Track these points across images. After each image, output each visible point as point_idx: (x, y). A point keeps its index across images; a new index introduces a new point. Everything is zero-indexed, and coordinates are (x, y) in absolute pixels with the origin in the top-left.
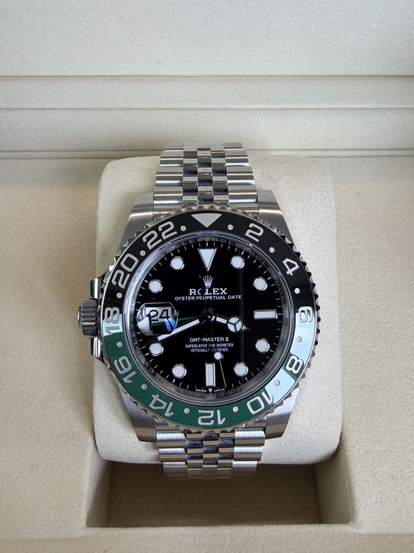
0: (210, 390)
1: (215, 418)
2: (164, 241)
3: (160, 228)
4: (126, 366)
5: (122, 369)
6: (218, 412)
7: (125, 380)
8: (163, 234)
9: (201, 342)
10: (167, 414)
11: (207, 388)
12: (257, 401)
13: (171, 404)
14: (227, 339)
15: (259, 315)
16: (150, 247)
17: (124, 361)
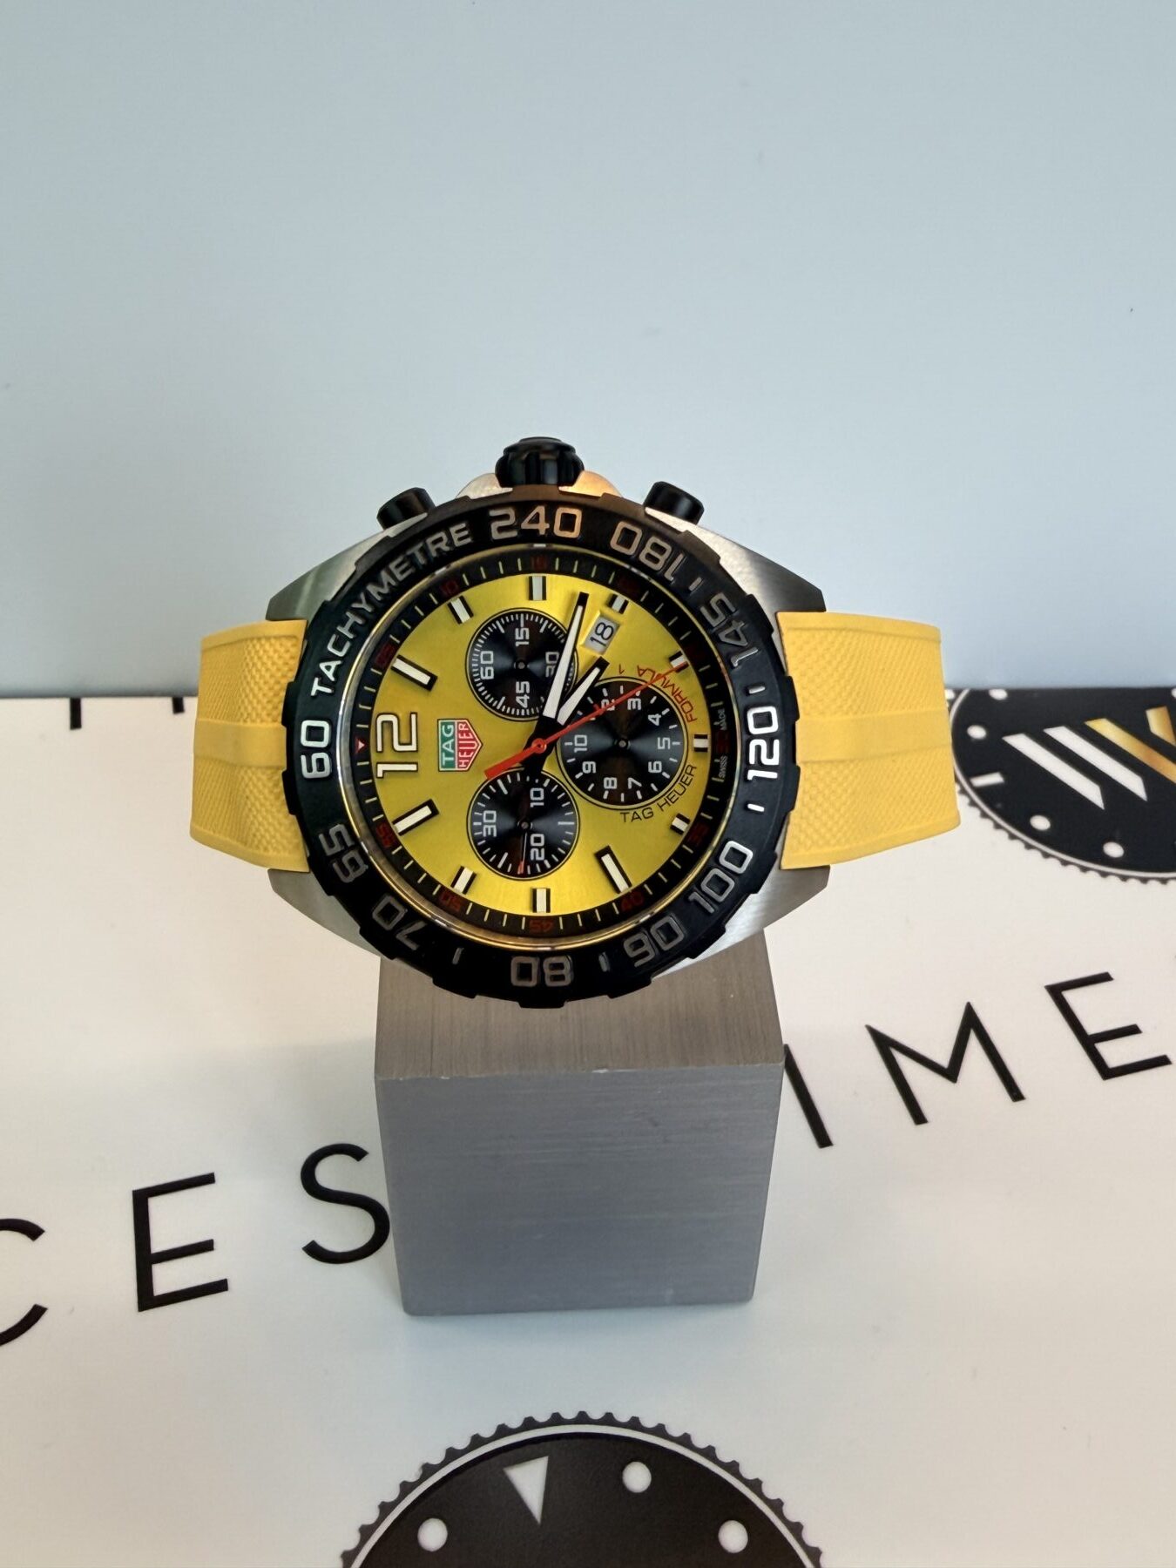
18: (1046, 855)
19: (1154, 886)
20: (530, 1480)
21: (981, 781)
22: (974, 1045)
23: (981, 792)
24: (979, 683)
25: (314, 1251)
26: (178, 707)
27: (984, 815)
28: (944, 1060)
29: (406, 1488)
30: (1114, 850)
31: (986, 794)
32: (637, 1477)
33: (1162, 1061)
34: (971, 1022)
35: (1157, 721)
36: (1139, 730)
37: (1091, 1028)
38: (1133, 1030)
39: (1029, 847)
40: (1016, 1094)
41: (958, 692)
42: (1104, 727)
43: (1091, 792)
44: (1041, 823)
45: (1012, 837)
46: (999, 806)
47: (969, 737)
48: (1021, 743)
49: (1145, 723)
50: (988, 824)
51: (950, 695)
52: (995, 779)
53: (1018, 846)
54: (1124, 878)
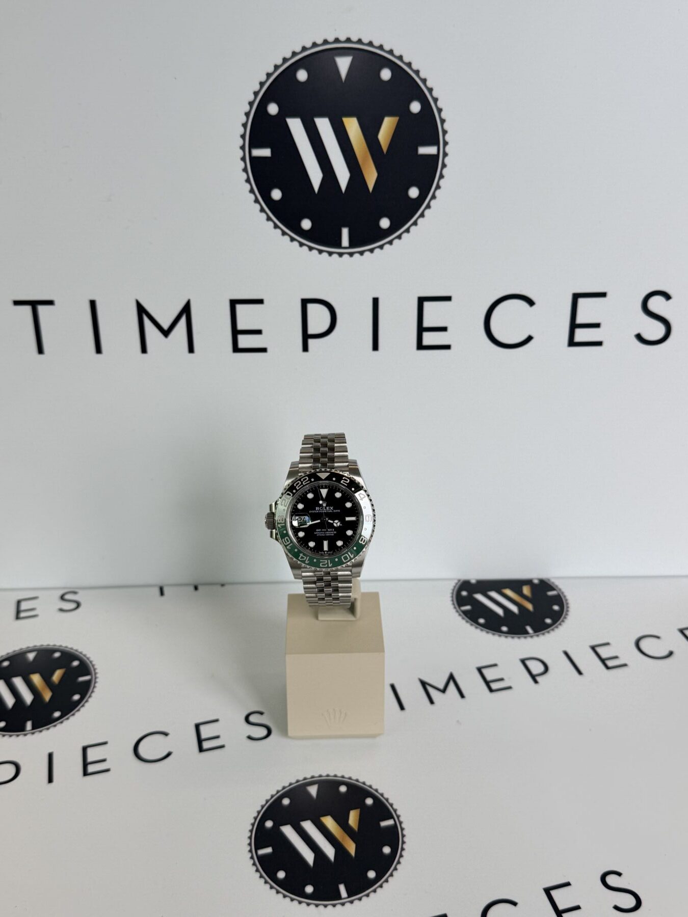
0: (326, 552)
1: (328, 563)
2: (304, 486)
3: (302, 480)
4: (288, 541)
5: (286, 543)
6: (329, 561)
7: (288, 547)
8: (303, 483)
9: (321, 531)
10: (306, 562)
11: (324, 552)
12: (346, 556)
13: (308, 558)
14: (333, 530)
15: (348, 519)
16: (298, 489)
17: (287, 539)
18: (482, 630)
19: (516, 639)
20: (313, 790)
21: (463, 608)
22: (452, 684)
24: (467, 578)
25: (250, 738)
26: (196, 588)
27: (463, 618)
28: (441, 687)
29: (278, 792)
30: (504, 629)
31: (465, 613)
32: (343, 789)
33: (509, 688)
34: (451, 677)
35: (526, 590)
36: (520, 593)
37: (489, 678)
38: (502, 679)
39: (476, 628)
40: (462, 696)
41: (459, 581)
42: (508, 592)
43: (500, 611)
44: (482, 621)
45: (472, 625)
46: (469, 615)
47: (461, 595)
48: (480, 597)
49: (521, 591)
50: (464, 622)
51: (456, 581)
52: (468, 608)
53: (473, 628)
54: (506, 637)
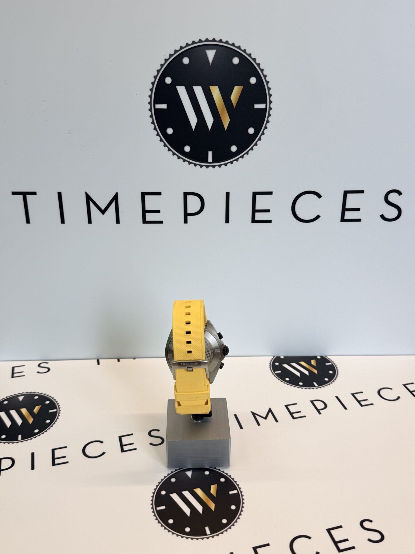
18: (288, 384)
19: (308, 390)
20: (189, 473)
21: (276, 372)
22: (270, 414)
23: (277, 374)
24: (278, 355)
25: (151, 444)
28: (264, 416)
29: (168, 475)
30: (301, 384)
32: (207, 473)
33: (305, 416)
34: (270, 411)
35: (313, 362)
36: (310, 364)
37: (292, 411)
38: (300, 412)
40: (277, 421)
41: (274, 357)
42: (303, 363)
43: (298, 374)
44: (287, 379)
45: (281, 381)
46: (280, 376)
47: (275, 365)
48: (286, 366)
49: (311, 362)
50: (277, 379)
52: (280, 372)
53: (283, 383)
